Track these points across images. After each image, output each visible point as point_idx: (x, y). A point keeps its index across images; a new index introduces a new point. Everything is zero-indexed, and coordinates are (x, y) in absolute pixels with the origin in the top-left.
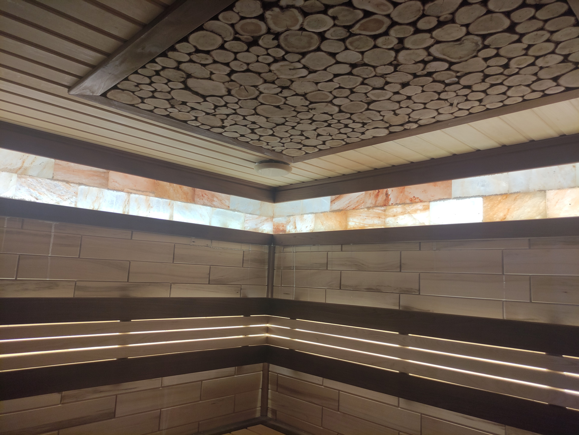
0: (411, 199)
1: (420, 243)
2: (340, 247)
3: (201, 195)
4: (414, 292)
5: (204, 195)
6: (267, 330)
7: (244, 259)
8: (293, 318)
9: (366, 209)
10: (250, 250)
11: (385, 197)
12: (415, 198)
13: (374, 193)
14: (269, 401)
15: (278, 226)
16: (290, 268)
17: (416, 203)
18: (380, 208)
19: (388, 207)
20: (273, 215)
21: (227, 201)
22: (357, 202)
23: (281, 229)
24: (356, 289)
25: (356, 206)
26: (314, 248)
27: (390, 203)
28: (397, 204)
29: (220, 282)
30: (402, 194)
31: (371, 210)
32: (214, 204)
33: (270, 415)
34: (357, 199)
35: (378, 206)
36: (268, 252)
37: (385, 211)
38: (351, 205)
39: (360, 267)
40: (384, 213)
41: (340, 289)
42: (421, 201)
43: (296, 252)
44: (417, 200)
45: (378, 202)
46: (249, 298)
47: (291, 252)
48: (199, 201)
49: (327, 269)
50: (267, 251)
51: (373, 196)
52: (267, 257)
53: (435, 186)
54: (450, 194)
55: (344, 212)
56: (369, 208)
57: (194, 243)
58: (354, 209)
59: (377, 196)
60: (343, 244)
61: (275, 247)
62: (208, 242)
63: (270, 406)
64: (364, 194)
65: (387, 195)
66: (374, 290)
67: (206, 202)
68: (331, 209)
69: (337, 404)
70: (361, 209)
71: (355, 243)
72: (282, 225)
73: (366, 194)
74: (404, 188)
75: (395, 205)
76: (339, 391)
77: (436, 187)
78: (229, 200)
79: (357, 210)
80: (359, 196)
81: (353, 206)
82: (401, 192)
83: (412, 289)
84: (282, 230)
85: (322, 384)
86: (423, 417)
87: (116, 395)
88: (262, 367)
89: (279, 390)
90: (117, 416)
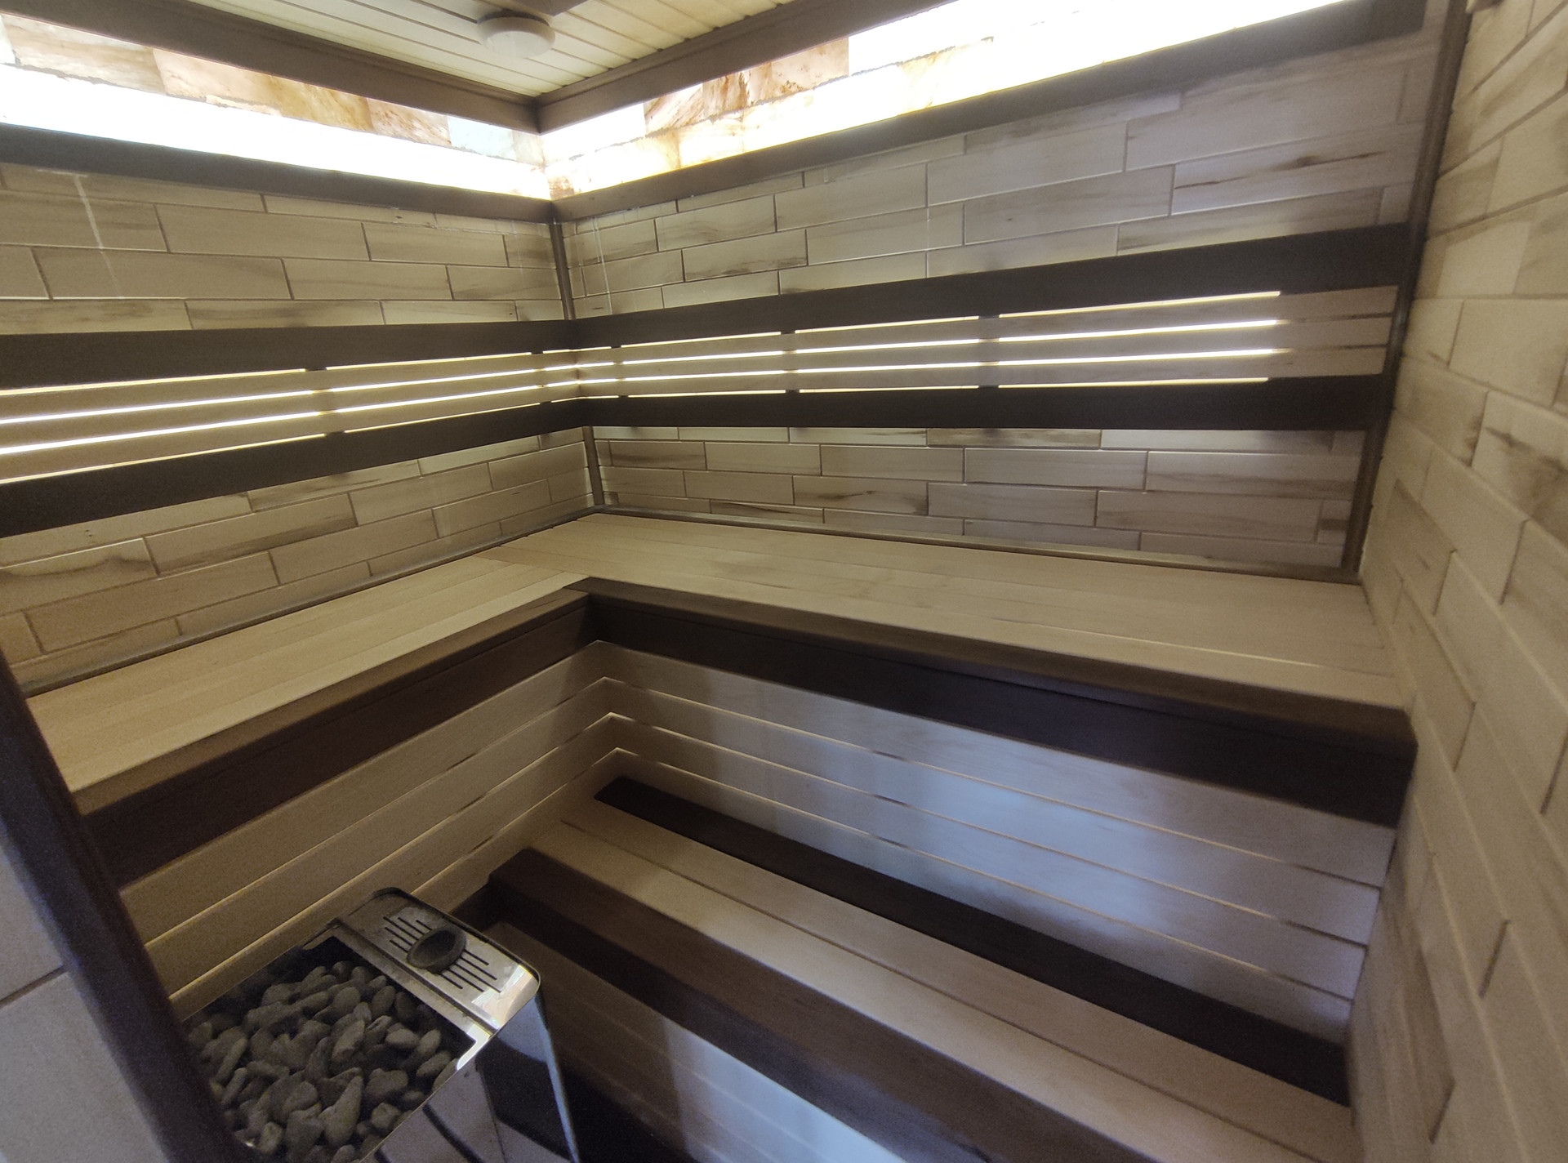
0: (783, 87)
1: (803, 173)
2: (675, 206)
3: (383, 113)
4: (800, 263)
5: (390, 115)
6: (578, 374)
7: (508, 250)
8: (616, 345)
9: (708, 121)
10: (515, 232)
11: (739, 90)
12: (789, 85)
13: (718, 85)
14: (604, 482)
15: (557, 182)
16: (595, 261)
17: (792, 94)
18: (732, 116)
19: (746, 111)
20: (542, 160)
21: (442, 128)
22: (692, 108)
23: (564, 188)
24: (709, 276)
25: (691, 116)
26: (629, 216)
27: (749, 101)
28: (760, 102)
29: (472, 297)
30: (767, 80)
31: (718, 121)
32: (416, 136)
33: (608, 501)
34: (691, 103)
35: (729, 112)
36: (549, 237)
37: (741, 119)
38: (681, 118)
39: (711, 236)
40: (739, 123)
41: (685, 282)
42: (800, 90)
43: (600, 229)
44: (793, 89)
45: (728, 103)
46: (533, 322)
47: (592, 231)
48: (383, 127)
49: (658, 252)
50: (547, 235)
51: (717, 93)
52: (549, 246)
53: (821, 54)
54: (847, 68)
55: (669, 133)
56: (713, 118)
57: (399, 221)
58: (687, 124)
59: (725, 89)
60: (680, 199)
61: (561, 226)
62: (428, 218)
63: (605, 489)
64: (702, 90)
65: (742, 86)
66: (737, 272)
67: (398, 130)
68: (647, 130)
69: (704, 461)
70: (701, 121)
71: (698, 193)
72: (564, 180)
73: (705, 88)
74: (770, 66)
75: (757, 105)
76: (704, 441)
77: (824, 56)
78: (445, 126)
79: (693, 124)
80: (693, 95)
81: (685, 119)
82: (766, 76)
83: (796, 258)
84: (566, 190)
85: (677, 438)
86: (822, 448)
87: (348, 493)
88: (582, 433)
89: (615, 462)
90: (360, 523)
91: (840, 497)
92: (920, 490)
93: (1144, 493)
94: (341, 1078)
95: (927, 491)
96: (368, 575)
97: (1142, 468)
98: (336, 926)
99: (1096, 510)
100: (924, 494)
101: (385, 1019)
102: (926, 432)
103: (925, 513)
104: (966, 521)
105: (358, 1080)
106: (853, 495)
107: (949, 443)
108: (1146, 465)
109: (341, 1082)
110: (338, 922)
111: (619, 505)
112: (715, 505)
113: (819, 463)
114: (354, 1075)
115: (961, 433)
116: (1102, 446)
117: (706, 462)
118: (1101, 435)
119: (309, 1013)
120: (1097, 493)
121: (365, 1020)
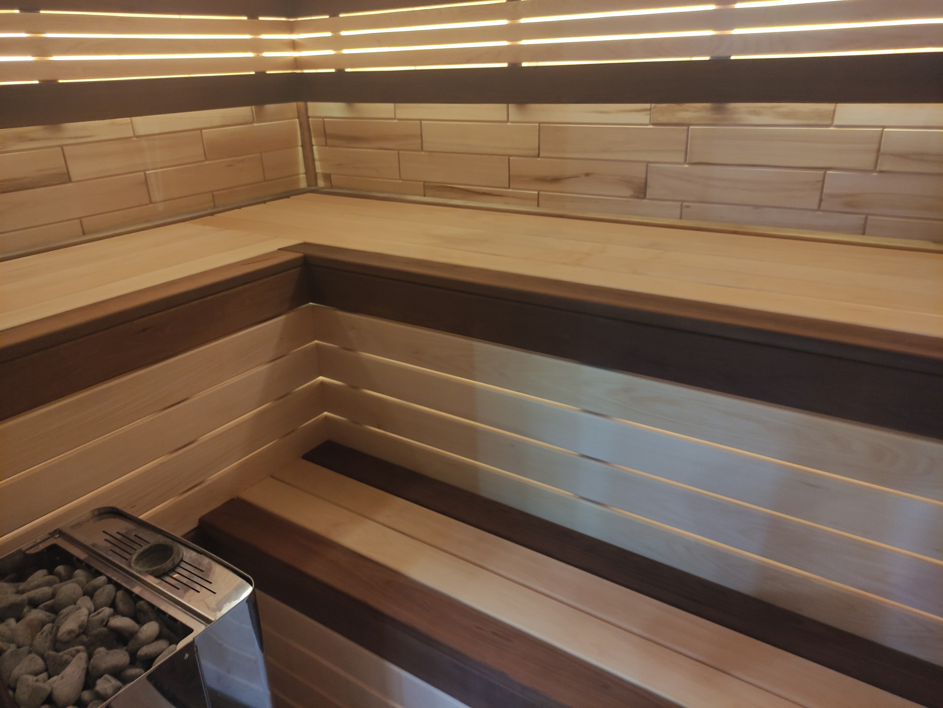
6: (294, 45)
8: (334, 14)
14: (317, 164)
33: (321, 183)
63: (319, 170)
69: (420, 142)
76: (421, 120)
85: (393, 116)
86: (541, 128)
87: (62, 147)
88: (296, 109)
89: (329, 142)
90: (73, 179)
91: (556, 180)
92: (638, 172)
93: (875, 174)
94: (67, 654)
95: (647, 173)
96: (81, 233)
97: (875, 146)
98: (58, 536)
99: (822, 192)
100: (644, 176)
101: (107, 611)
102: (650, 109)
103: (642, 196)
104: (685, 204)
105: (83, 655)
106: (569, 178)
107: (674, 120)
108: (880, 144)
109: (66, 657)
110: (60, 533)
111: (332, 187)
112: (429, 188)
113: (537, 145)
114: (78, 651)
115: (687, 111)
116: (836, 122)
117: (422, 142)
118: (834, 111)
119: (34, 604)
120: (825, 174)
121: (89, 610)
